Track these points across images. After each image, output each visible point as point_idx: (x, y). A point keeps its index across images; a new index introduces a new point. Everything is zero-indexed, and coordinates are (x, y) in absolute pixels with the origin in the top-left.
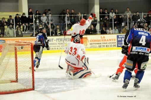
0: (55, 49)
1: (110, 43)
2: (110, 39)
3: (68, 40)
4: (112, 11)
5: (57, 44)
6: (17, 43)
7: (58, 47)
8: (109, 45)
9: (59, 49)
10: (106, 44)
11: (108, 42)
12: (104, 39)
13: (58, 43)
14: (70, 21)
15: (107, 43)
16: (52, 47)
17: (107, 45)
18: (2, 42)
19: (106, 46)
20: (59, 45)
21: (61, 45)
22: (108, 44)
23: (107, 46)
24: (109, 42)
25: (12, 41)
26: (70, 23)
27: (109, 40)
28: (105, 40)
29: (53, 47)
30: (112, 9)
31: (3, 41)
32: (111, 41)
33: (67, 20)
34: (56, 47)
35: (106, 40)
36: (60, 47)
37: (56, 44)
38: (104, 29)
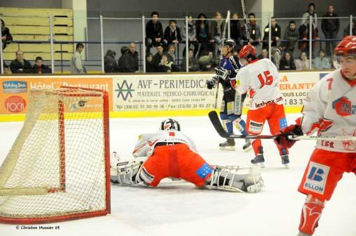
0: (156, 106)
1: (301, 94)
2: (300, 85)
3: (189, 85)
4: (312, 8)
5: (162, 94)
6: (65, 89)
7: (165, 104)
8: (298, 98)
9: (165, 108)
10: (291, 98)
11: (294, 91)
12: (284, 83)
13: (165, 93)
14: (194, 35)
15: (293, 94)
16: (148, 101)
17: (293, 98)
18: (20, 85)
19: (291, 101)
20: (165, 98)
21: (170, 98)
22: (295, 97)
23: (294, 102)
24: (298, 91)
25: (44, 86)
26: (195, 40)
27: (298, 86)
28: (288, 87)
29: (149, 103)
30: (312, 4)
31: (22, 83)
32: (303, 88)
33: (189, 32)
34: (159, 104)
35: (292, 86)
36: (170, 103)
37: (157, 94)
38: (288, 56)
